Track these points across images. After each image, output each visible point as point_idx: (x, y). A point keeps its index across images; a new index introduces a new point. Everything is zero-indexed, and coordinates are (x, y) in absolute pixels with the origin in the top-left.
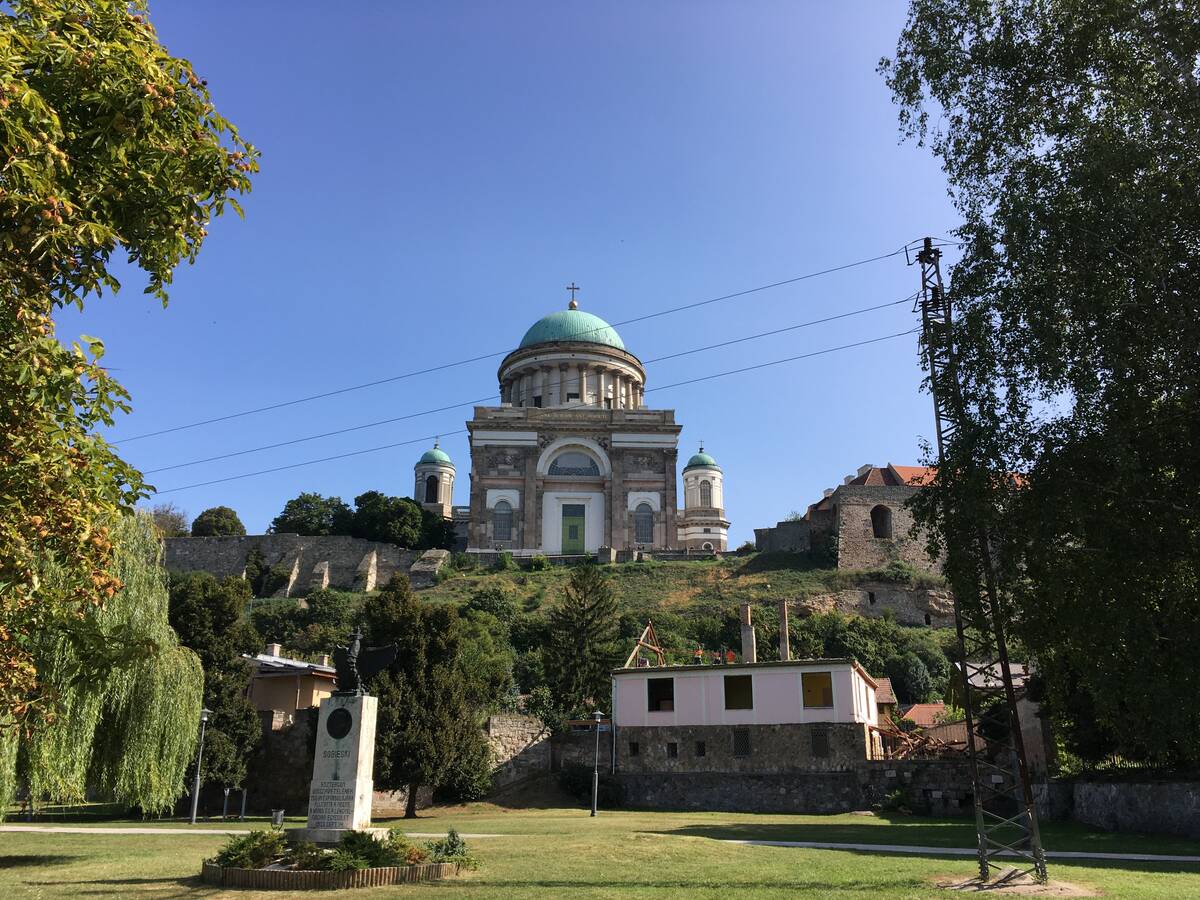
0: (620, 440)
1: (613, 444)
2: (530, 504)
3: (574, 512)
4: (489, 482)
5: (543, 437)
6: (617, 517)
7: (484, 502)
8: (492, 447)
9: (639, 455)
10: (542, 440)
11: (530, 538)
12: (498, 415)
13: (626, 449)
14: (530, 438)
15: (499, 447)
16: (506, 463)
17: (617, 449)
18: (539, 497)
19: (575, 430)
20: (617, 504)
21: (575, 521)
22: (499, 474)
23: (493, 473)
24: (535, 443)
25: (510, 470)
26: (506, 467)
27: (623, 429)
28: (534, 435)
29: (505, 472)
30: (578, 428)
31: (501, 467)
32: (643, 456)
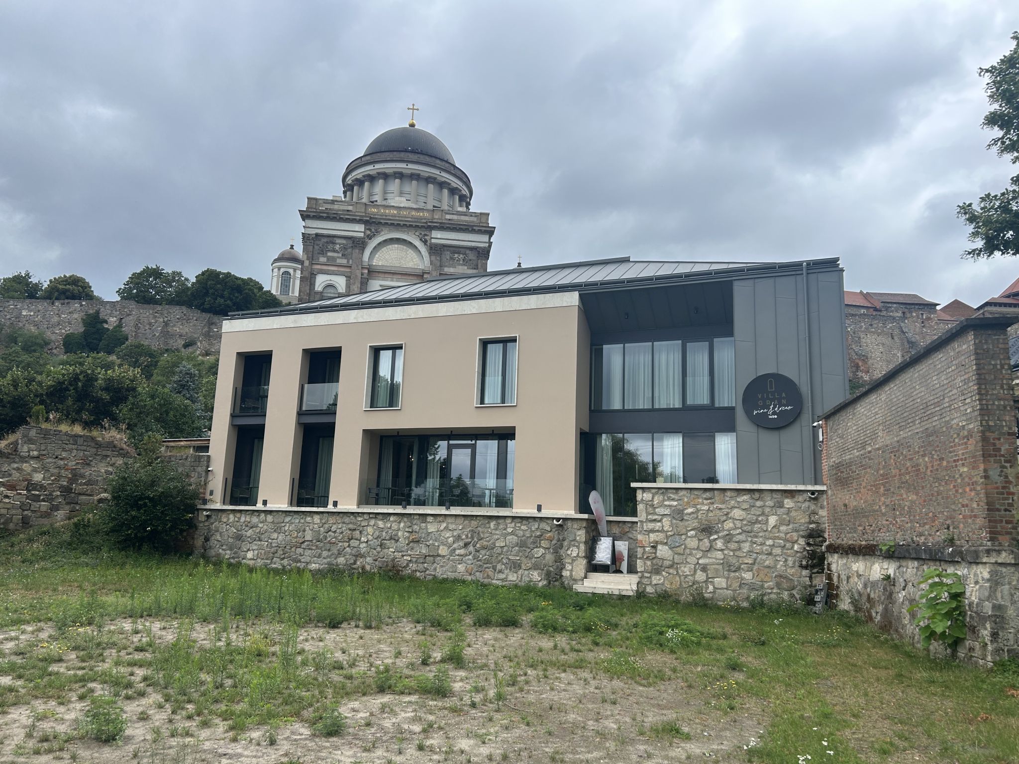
0: (439, 237)
1: (433, 241)
2: (355, 289)
4: (319, 267)
5: (370, 230)
7: (312, 284)
8: (323, 236)
9: (455, 253)
10: (368, 232)
12: (329, 206)
13: (444, 246)
14: (357, 230)
15: (329, 236)
16: (334, 251)
17: (436, 245)
19: (398, 225)
22: (328, 260)
23: (323, 259)
24: (362, 235)
25: (338, 257)
26: (335, 255)
27: (442, 227)
28: (360, 228)
29: (334, 259)
30: (402, 223)
31: (329, 254)
32: (459, 253)
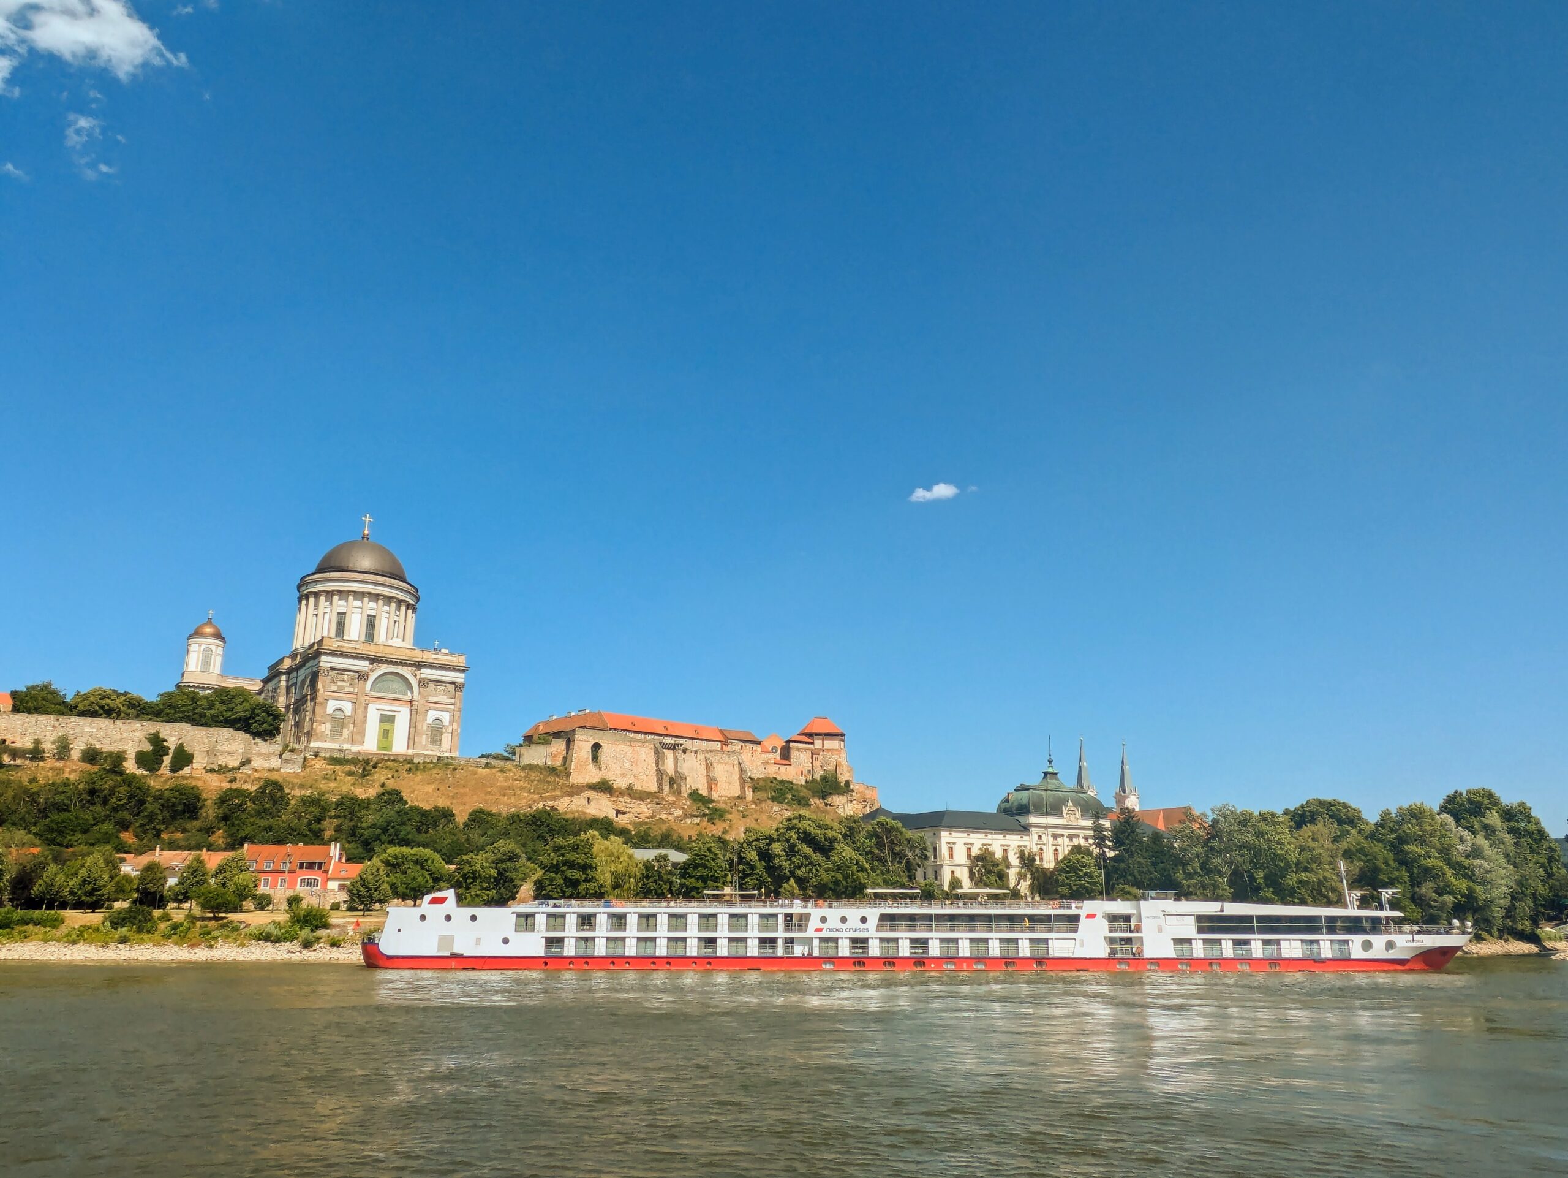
0: (427, 673)
1: (422, 676)
2: (360, 712)
3: (387, 720)
4: (331, 693)
5: (373, 666)
6: (419, 727)
7: (325, 708)
8: (335, 668)
9: (437, 685)
10: (372, 668)
11: (357, 737)
12: (341, 644)
13: (430, 680)
14: (363, 665)
15: (340, 669)
16: (343, 681)
17: (425, 680)
18: (366, 708)
20: (420, 718)
21: (387, 726)
22: (338, 688)
23: (334, 688)
24: (367, 670)
25: (346, 686)
26: (344, 684)
27: (430, 666)
28: (367, 663)
29: (343, 688)
32: (440, 686)
